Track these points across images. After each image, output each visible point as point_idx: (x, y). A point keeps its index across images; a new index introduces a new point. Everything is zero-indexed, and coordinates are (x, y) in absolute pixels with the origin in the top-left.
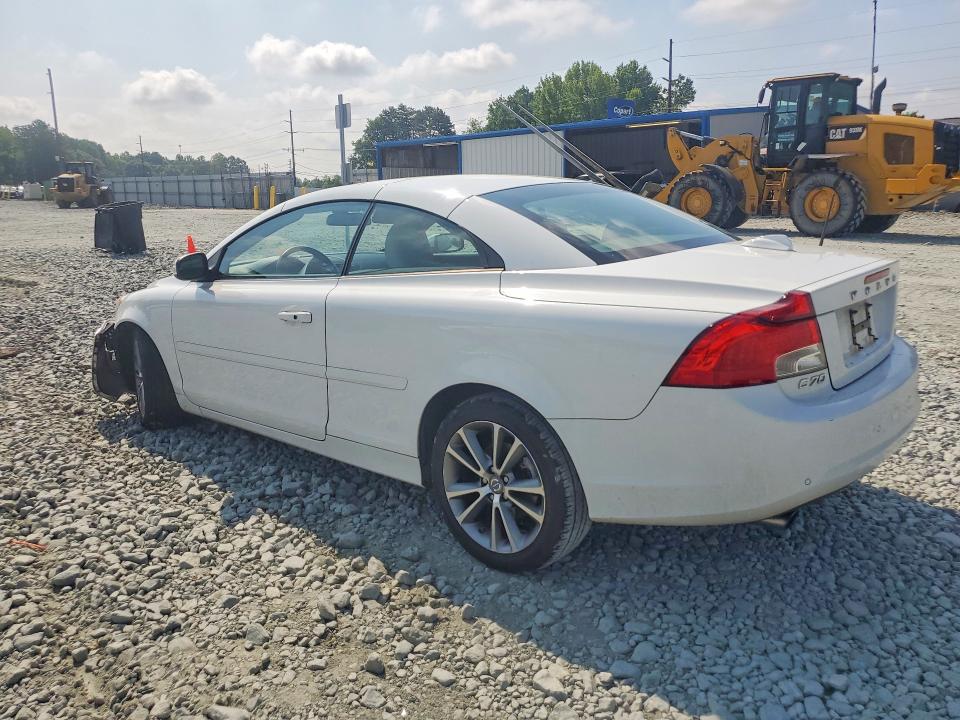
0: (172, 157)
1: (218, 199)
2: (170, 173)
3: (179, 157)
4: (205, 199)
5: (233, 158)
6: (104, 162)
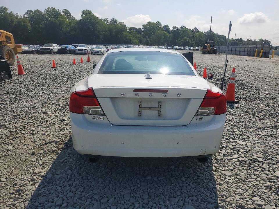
0: (246, 40)
1: (246, 53)
2: (243, 45)
3: (248, 40)
4: (242, 53)
5: (266, 40)
6: (226, 41)
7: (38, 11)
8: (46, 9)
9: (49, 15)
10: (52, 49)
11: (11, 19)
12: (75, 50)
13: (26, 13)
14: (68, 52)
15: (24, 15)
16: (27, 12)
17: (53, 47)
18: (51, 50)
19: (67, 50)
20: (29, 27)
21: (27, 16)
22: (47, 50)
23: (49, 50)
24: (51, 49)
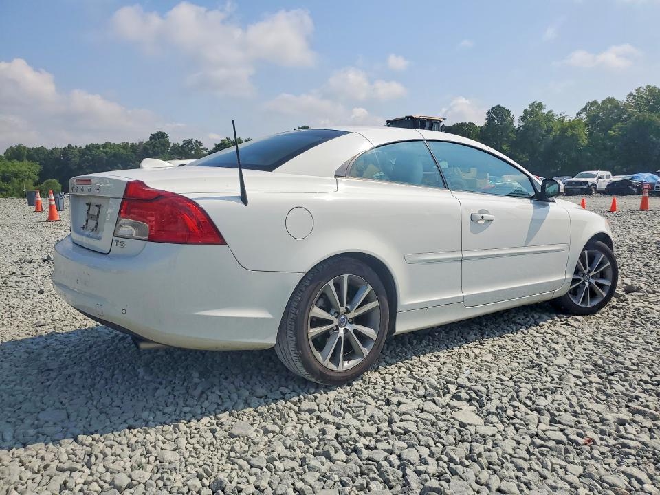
7: (611, 100)
8: (631, 94)
9: (637, 106)
10: (593, 184)
11: (547, 126)
12: (656, 185)
13: (583, 110)
14: (635, 190)
15: (578, 114)
16: (586, 108)
17: (596, 179)
18: (590, 186)
19: (632, 186)
20: (584, 140)
21: (584, 117)
22: (581, 187)
23: (585, 187)
24: (590, 184)
